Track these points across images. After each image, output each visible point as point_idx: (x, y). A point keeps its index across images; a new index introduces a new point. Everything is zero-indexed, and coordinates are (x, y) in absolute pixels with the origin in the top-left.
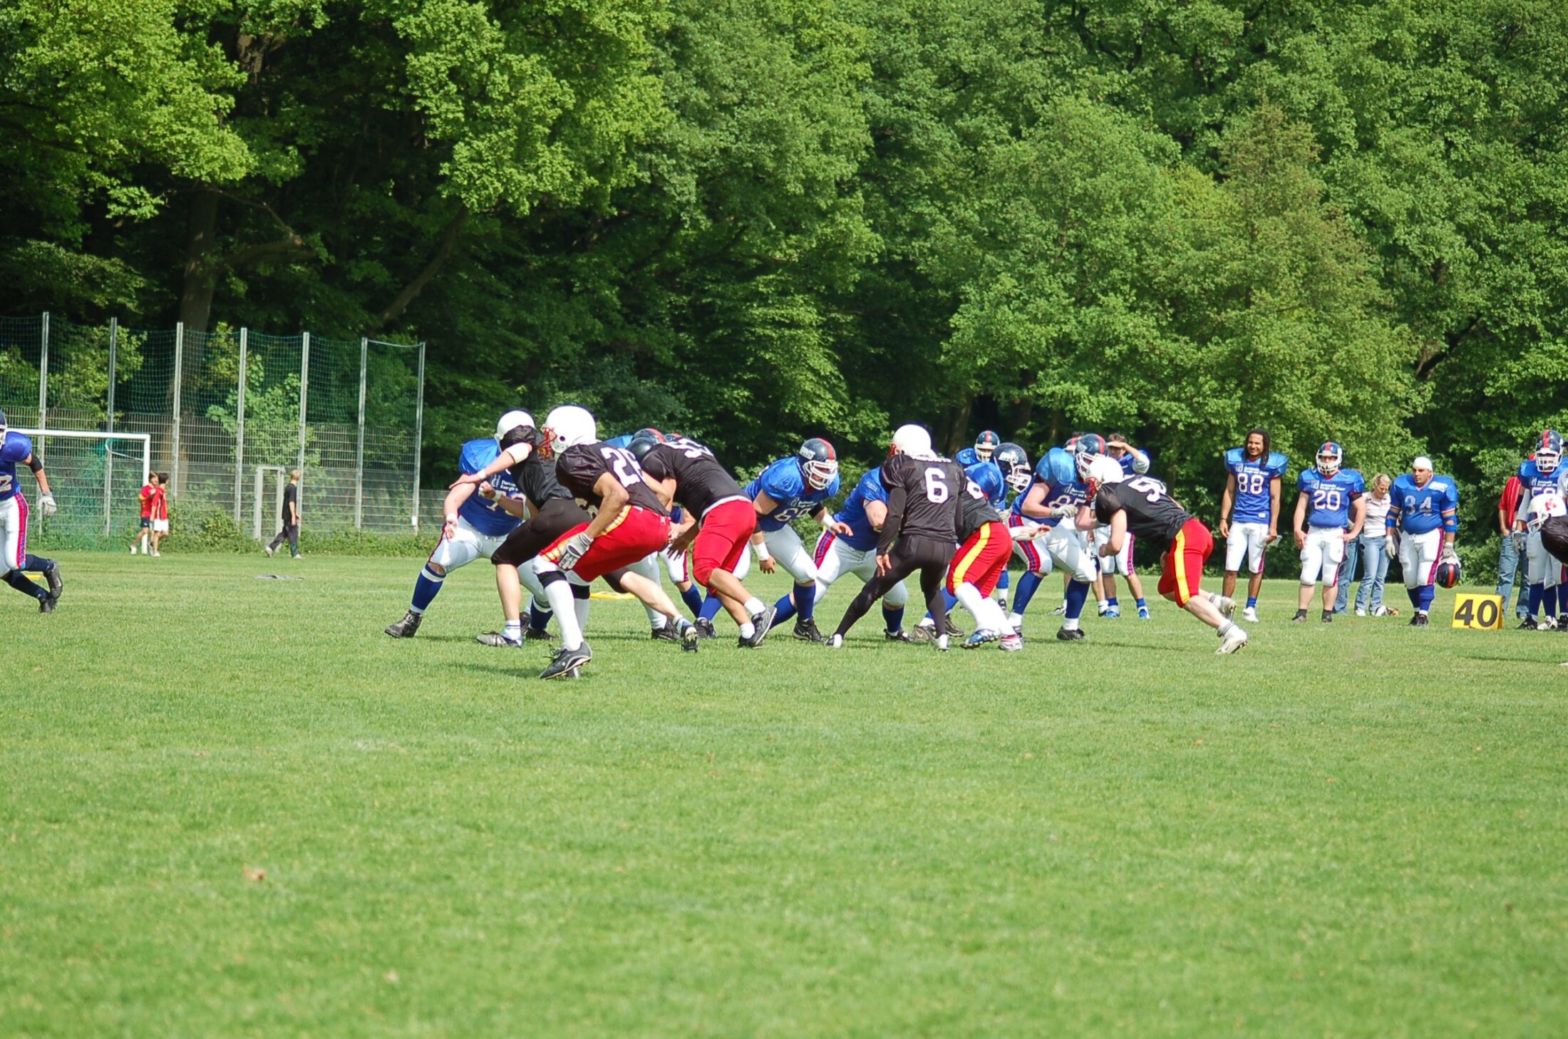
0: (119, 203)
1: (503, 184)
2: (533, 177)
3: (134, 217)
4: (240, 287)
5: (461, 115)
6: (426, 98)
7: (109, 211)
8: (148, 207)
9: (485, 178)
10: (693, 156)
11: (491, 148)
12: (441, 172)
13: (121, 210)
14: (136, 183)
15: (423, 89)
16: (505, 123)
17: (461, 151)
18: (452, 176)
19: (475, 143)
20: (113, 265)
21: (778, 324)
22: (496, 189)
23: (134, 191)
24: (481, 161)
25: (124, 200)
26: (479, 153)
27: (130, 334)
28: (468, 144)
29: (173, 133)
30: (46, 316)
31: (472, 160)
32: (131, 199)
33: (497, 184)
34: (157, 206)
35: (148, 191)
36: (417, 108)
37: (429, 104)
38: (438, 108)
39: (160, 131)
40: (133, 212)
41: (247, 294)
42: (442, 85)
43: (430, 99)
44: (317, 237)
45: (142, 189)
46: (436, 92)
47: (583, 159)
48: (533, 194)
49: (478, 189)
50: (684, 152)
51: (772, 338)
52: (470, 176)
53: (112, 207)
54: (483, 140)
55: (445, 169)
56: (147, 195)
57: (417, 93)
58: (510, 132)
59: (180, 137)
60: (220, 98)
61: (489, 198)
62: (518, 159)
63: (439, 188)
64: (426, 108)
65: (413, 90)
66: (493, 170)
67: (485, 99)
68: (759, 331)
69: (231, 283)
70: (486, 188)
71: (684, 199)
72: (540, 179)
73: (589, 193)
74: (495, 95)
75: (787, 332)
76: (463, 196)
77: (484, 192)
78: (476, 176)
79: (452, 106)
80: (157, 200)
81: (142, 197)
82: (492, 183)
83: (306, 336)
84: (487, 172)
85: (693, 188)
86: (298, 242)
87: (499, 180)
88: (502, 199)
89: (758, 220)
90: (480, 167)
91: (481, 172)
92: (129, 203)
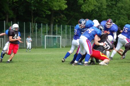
8: (50, 13)
14: (48, 11)
19: (84, 5)
20: (46, 19)
24: (85, 7)
36: (79, 2)
50: (97, 6)
53: (46, 13)
55: (81, 8)
59: (62, 5)
61: (86, 11)
76: (83, 11)
86: (63, 16)
92: (48, 13)
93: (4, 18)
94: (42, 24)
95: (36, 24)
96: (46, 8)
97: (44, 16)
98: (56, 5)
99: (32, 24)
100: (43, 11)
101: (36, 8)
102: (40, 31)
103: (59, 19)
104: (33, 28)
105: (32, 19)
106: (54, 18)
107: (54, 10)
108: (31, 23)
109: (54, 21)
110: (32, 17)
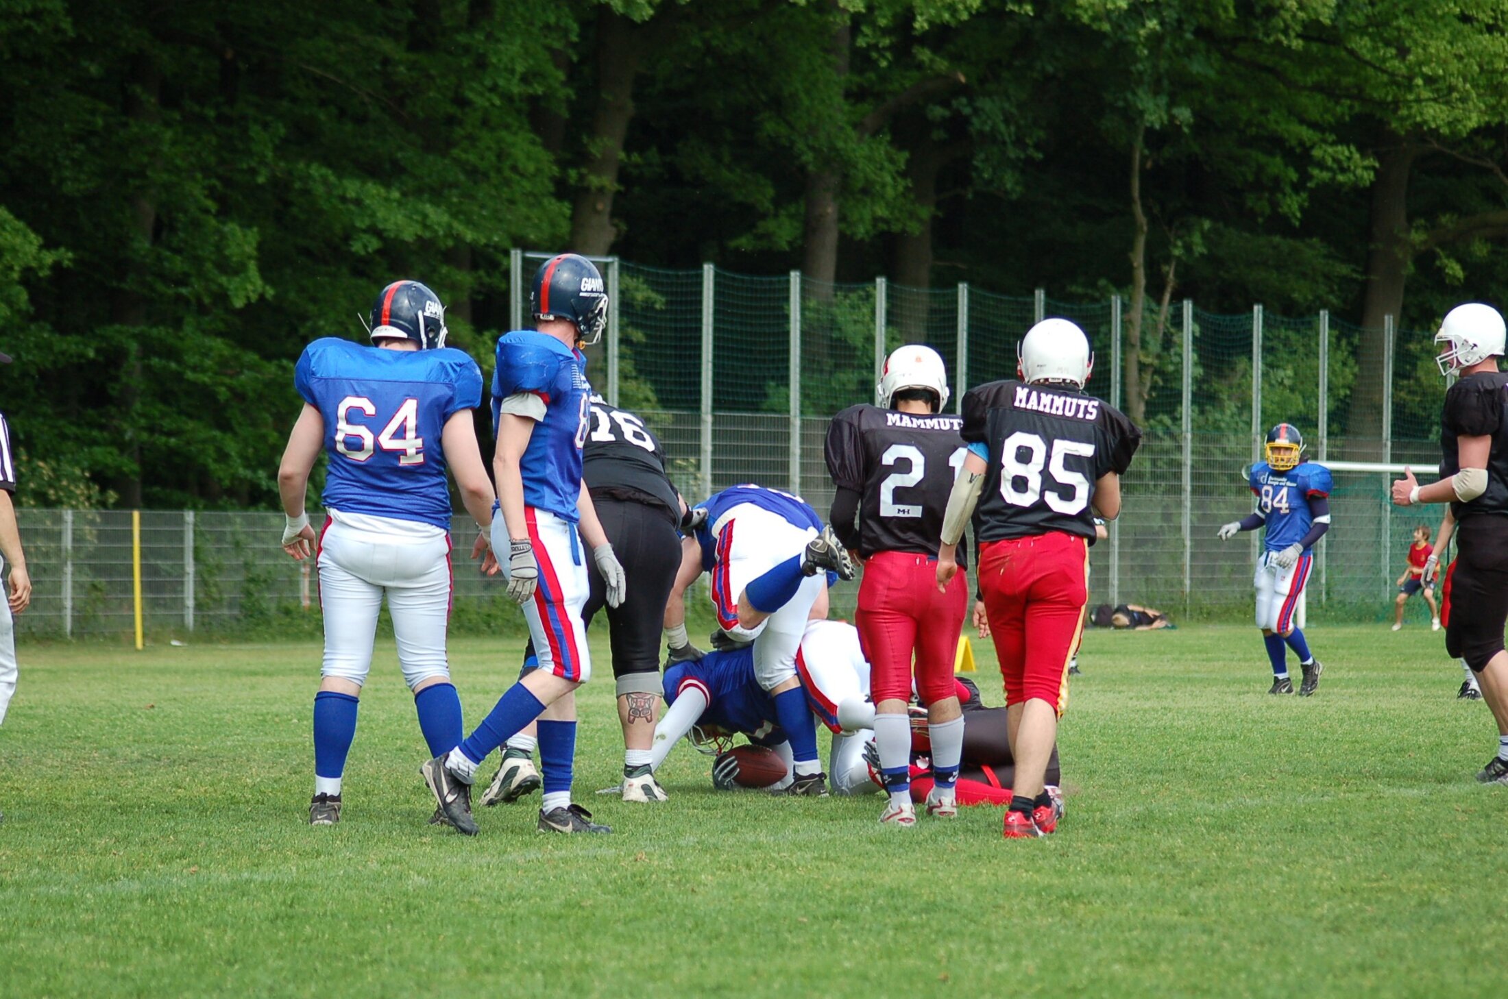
0: (1321, 165)
3: (1342, 185)
4: (1455, 270)
7: (1311, 177)
8: (1363, 172)
13: (1326, 175)
14: (1342, 140)
20: (1312, 247)
23: (1342, 151)
25: (1329, 162)
32: (1335, 160)
34: (1372, 169)
35: (1358, 150)
40: (1340, 178)
45: (1353, 148)
53: (1315, 172)
56: (1357, 156)
69: (1443, 266)
80: (1372, 161)
81: (1351, 158)
92: (1335, 166)
93: (783, 232)
94: (1258, 309)
95: (1188, 307)
96: (1313, 105)
97: (1292, 205)
98: (1455, 66)
99: (1137, 314)
100: (1275, 143)
101: (1184, 114)
102: (1231, 407)
103: (1480, 250)
104: (1142, 367)
105: (1130, 245)
106: (1417, 237)
107: (1421, 133)
108: (1116, 302)
109: (1410, 268)
110: (1142, 219)
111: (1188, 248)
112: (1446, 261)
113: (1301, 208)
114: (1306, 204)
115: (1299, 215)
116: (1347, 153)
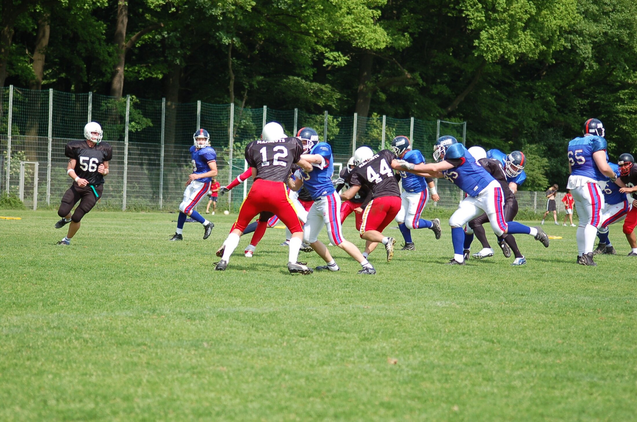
0: (329, 59)
1: (502, 49)
2: (516, 46)
3: (336, 66)
4: (383, 97)
5: (483, 18)
6: (467, 10)
7: (324, 63)
8: (343, 60)
9: (494, 47)
10: (591, 36)
11: (497, 33)
12: (474, 44)
13: (330, 62)
14: (337, 50)
15: (466, 7)
16: (503, 22)
17: (484, 35)
18: (480, 46)
19: (491, 31)
20: (326, 87)
21: (629, 113)
22: (499, 52)
23: (336, 54)
24: (493, 39)
25: (331, 58)
26: (492, 35)
27: (334, 118)
28: (487, 31)
29: (353, 27)
30: (296, 110)
31: (488, 39)
32: (334, 57)
33: (500, 50)
34: (346, 61)
35: (342, 53)
36: (464, 15)
37: (469, 13)
38: (473, 15)
39: (348, 26)
40: (335, 63)
41: (387, 100)
42: (475, 4)
43: (470, 11)
44: (417, 74)
45: (340, 53)
46: (472, 8)
47: (540, 38)
48: (517, 54)
49: (491, 52)
50: (586, 34)
51: (626, 119)
52: (488, 46)
53: (326, 61)
54: (493, 30)
55: (476, 43)
56: (341, 55)
57: (464, 8)
58: (506, 26)
59: (356, 29)
60: (375, 11)
61: (496, 56)
62: (509, 38)
63: (474, 51)
64: (468, 15)
65: (462, 7)
66: (498, 43)
67: (494, 10)
68: (621, 115)
69: (379, 95)
70: (495, 51)
71: (586, 56)
72: (520, 47)
73: (542, 53)
74: (500, 9)
75: (633, 116)
76: (484, 55)
77: (494, 53)
78: (490, 46)
79: (480, 14)
80: (346, 58)
81: (339, 56)
82: (498, 49)
83: (412, 119)
84: (495, 44)
85: (590, 51)
86: (409, 76)
87: (501, 48)
88: (502, 56)
89: (620, 65)
90: (492, 42)
91: (493, 44)
92: (333, 59)
94: (265, 107)
97: (310, 72)
103: (393, 90)
106: (370, 85)
108: (199, 103)
111: (251, 86)
112: (380, 93)
113: (314, 74)
114: (316, 72)
115: (312, 75)
116: (337, 55)
